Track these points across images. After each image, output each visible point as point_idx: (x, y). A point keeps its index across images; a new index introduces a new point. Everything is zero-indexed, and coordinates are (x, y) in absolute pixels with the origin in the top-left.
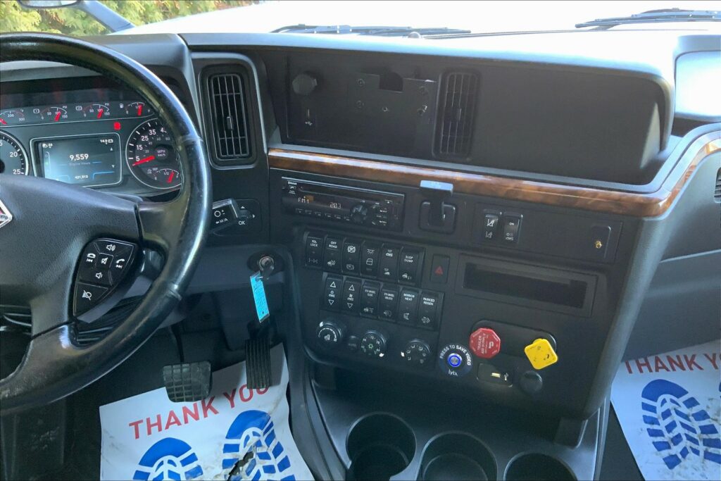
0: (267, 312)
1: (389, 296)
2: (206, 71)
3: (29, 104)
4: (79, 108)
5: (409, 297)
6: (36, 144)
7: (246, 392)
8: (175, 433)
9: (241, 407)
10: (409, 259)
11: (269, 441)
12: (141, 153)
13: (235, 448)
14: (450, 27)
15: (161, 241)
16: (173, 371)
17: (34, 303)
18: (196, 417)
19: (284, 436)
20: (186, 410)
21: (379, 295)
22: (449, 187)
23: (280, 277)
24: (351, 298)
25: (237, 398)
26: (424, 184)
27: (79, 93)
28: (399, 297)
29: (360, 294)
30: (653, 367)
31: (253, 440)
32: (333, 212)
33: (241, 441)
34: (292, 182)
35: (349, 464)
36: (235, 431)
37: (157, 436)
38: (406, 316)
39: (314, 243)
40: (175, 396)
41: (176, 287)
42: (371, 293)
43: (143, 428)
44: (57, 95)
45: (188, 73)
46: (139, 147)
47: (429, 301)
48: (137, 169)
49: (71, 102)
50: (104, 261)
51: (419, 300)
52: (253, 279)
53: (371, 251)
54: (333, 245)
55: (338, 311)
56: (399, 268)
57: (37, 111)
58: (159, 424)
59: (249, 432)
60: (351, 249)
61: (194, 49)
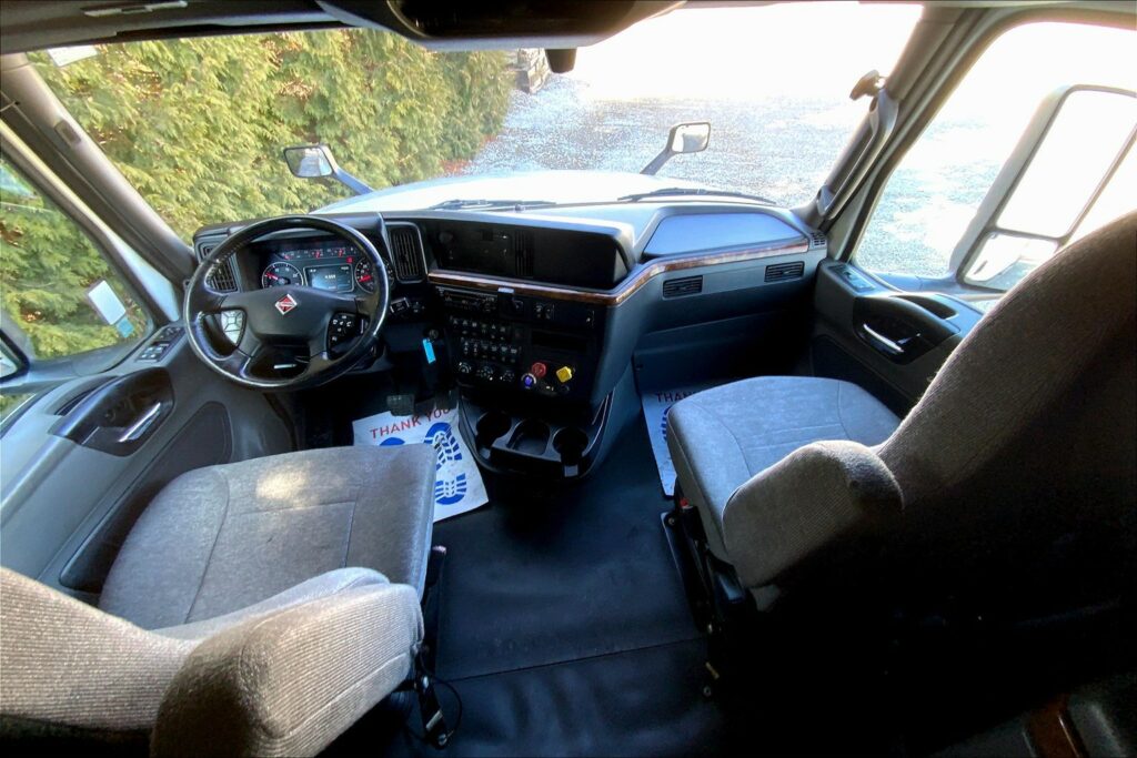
0: (434, 359)
1: (494, 349)
2: (393, 231)
3: (302, 248)
4: (329, 250)
5: (504, 349)
6: (307, 270)
7: (437, 413)
8: (396, 435)
9: (434, 420)
10: (503, 330)
11: (448, 437)
12: (363, 275)
13: (431, 442)
14: (546, 200)
15: (366, 313)
16: (393, 399)
17: (310, 343)
18: (409, 426)
19: (456, 433)
20: (403, 423)
21: (490, 349)
22: (511, 291)
23: (442, 342)
24: (475, 350)
25: (432, 416)
26: (500, 290)
27: (328, 243)
28: (499, 349)
29: (480, 348)
30: (674, 398)
31: (440, 437)
32: (464, 305)
33: (434, 438)
34: (441, 289)
35: (476, 433)
36: (431, 433)
37: (386, 436)
38: (503, 359)
39: (455, 322)
40: (395, 413)
41: (375, 333)
42: (486, 348)
43: (378, 433)
44: (317, 244)
45: (384, 233)
46: (363, 271)
47: (514, 351)
48: (362, 283)
49: (325, 248)
50: (341, 323)
51: (509, 350)
52: (425, 342)
53: (484, 326)
54: (465, 323)
55: (470, 358)
56: (499, 334)
57: (306, 252)
58: (387, 430)
59: (438, 433)
60: (474, 325)
61: (386, 220)
